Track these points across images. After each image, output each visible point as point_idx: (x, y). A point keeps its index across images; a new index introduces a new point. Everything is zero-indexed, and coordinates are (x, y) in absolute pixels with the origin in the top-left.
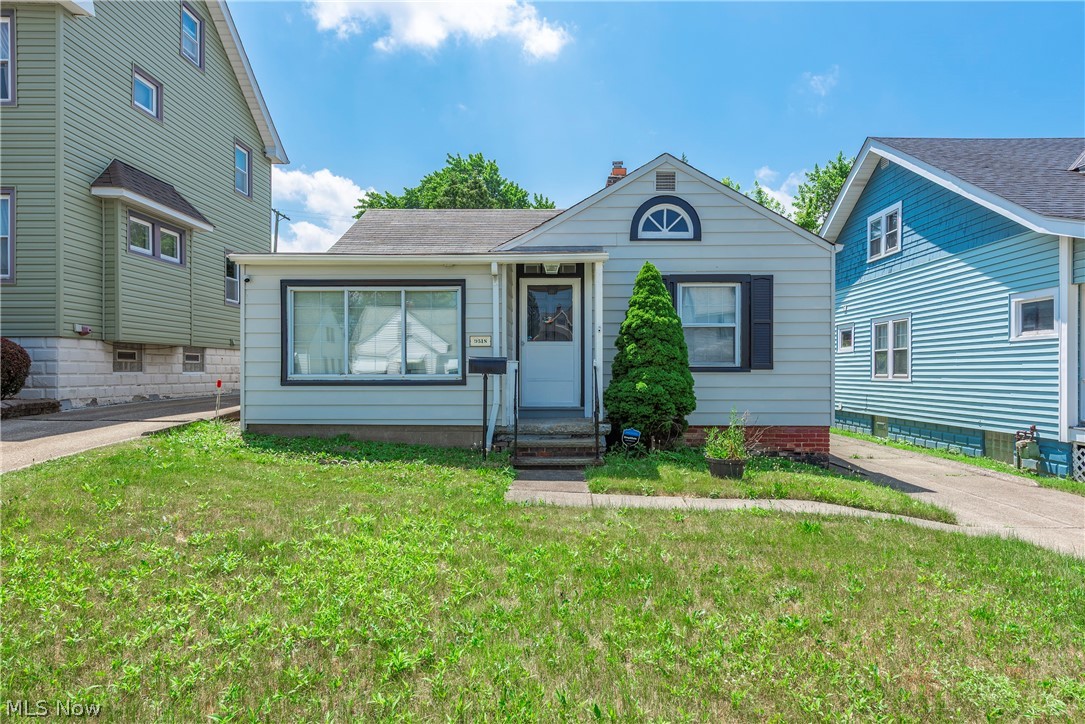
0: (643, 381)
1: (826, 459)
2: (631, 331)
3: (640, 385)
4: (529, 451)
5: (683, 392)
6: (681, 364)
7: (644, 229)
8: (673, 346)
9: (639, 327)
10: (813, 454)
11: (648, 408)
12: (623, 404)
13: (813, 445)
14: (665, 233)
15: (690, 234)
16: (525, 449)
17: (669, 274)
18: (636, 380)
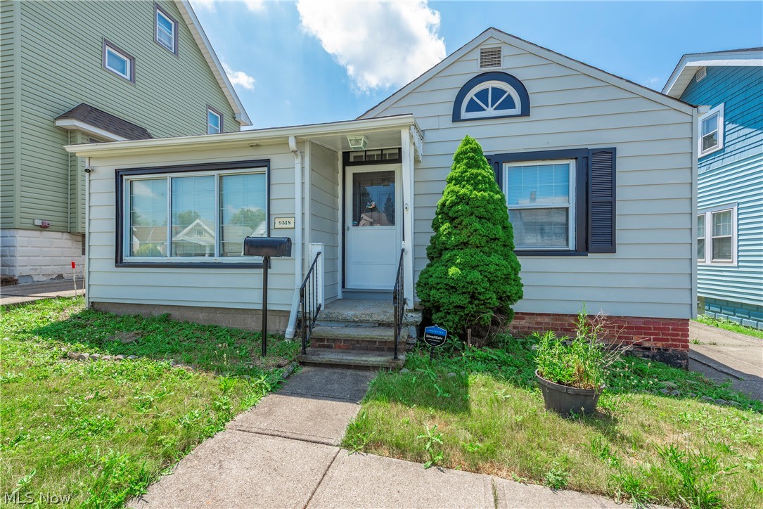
0: (456, 265)
1: (684, 357)
2: (445, 209)
3: (453, 271)
4: (326, 343)
5: (507, 278)
6: (505, 246)
7: (468, 110)
8: (494, 224)
9: (454, 204)
10: (666, 350)
11: (461, 297)
12: (433, 292)
13: (667, 340)
14: (490, 111)
15: (518, 110)
16: (322, 340)
17: (493, 154)
18: (449, 264)
